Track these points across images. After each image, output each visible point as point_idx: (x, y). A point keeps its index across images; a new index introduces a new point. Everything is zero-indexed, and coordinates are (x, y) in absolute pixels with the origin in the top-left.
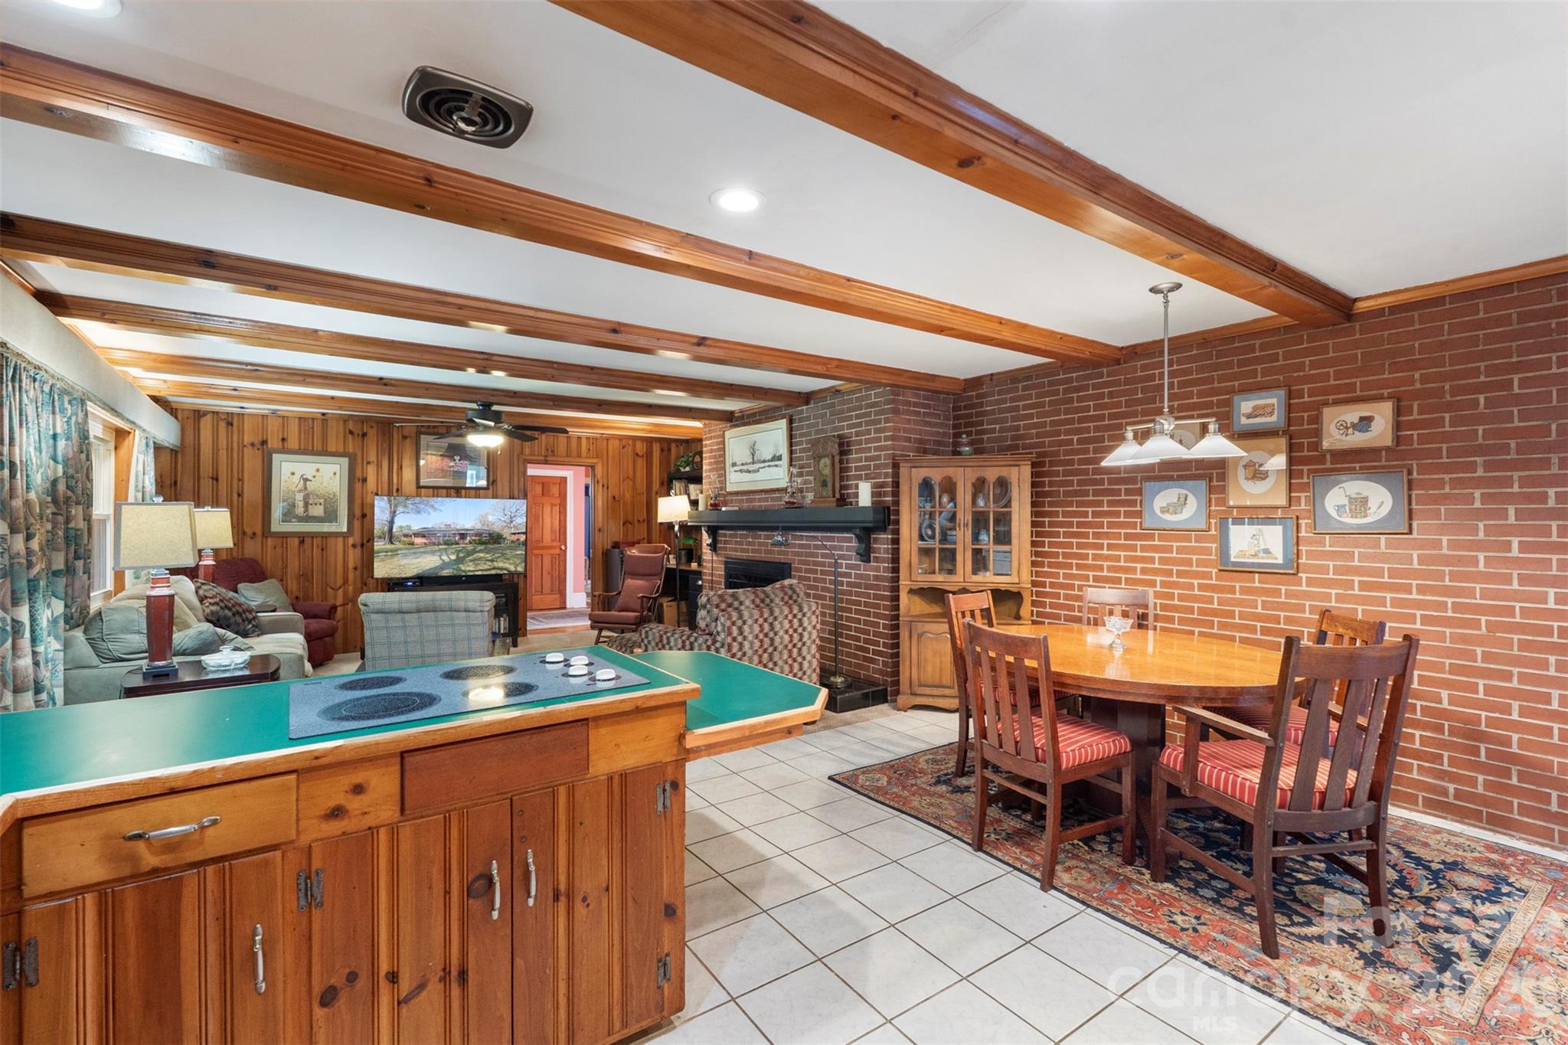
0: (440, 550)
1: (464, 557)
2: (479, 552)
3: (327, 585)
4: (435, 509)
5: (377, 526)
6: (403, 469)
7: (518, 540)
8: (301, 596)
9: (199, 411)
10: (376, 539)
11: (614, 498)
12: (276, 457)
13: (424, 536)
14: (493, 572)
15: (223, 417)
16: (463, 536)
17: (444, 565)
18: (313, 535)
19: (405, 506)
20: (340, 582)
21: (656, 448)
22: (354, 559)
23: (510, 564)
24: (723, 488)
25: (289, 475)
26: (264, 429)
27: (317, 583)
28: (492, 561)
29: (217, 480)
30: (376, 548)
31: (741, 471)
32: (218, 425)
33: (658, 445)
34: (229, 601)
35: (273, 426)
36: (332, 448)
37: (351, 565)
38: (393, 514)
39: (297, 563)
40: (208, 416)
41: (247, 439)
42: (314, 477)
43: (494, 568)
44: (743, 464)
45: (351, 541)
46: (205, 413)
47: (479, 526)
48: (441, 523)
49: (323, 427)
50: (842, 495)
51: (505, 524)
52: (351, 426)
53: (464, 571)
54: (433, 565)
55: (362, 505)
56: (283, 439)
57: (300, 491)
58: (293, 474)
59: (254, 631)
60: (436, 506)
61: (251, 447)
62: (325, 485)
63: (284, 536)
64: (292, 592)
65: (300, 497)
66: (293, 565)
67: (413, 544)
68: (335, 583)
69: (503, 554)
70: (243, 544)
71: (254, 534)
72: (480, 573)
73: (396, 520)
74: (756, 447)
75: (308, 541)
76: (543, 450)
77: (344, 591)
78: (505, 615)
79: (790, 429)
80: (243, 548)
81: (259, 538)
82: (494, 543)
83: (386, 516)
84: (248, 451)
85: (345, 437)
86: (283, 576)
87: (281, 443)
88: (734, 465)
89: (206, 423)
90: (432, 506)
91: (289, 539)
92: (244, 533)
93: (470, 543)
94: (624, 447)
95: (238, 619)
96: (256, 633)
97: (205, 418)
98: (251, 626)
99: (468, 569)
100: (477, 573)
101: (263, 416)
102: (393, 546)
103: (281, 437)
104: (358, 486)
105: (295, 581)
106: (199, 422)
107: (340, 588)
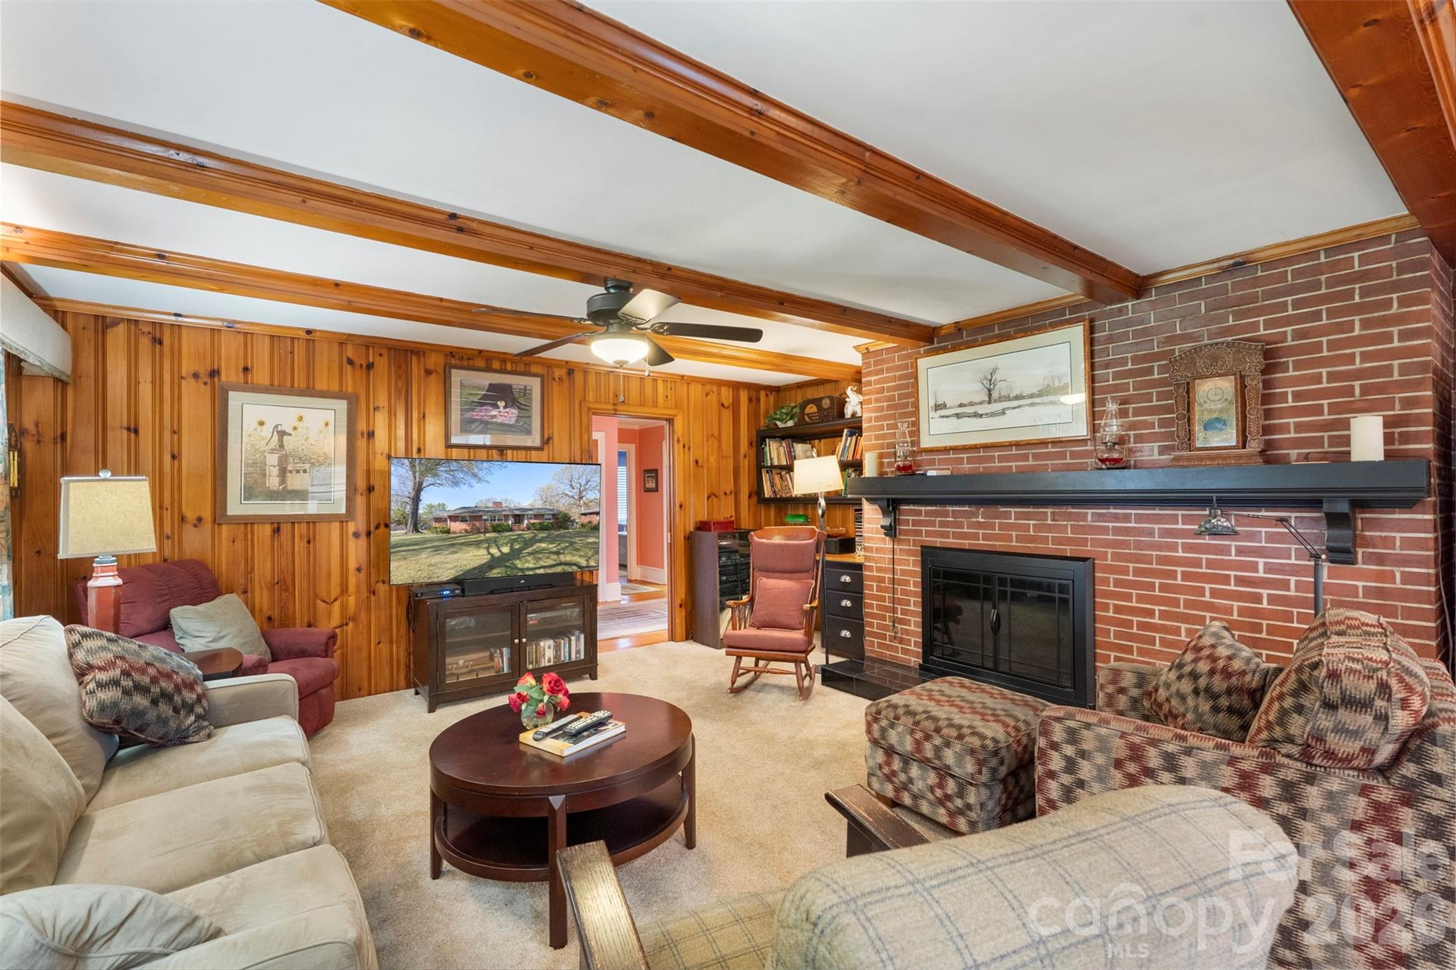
0: (487, 541)
1: (520, 550)
2: (541, 540)
3: (316, 596)
4: (480, 480)
5: (394, 506)
6: (427, 420)
7: (590, 522)
8: (276, 615)
9: (104, 318)
10: (392, 525)
11: (697, 462)
12: (235, 398)
13: (463, 520)
14: (559, 569)
15: (146, 329)
16: (518, 518)
17: (493, 563)
18: (294, 521)
19: (435, 475)
20: (335, 591)
21: (744, 396)
22: (357, 557)
23: (581, 556)
24: (915, 443)
25: (255, 425)
26: (215, 349)
27: (301, 595)
28: (557, 553)
29: (136, 431)
30: (394, 539)
31: (958, 416)
32: (137, 342)
33: (746, 392)
34: (142, 671)
35: (230, 350)
36: (321, 385)
37: (352, 565)
38: (419, 489)
39: (269, 565)
40: (121, 325)
41: (187, 367)
42: (295, 429)
43: (561, 564)
44: (961, 405)
45: (351, 527)
46: (116, 322)
47: (539, 504)
48: (488, 500)
49: (308, 351)
50: (1269, 445)
51: (572, 501)
52: (350, 352)
53: (522, 570)
54: (477, 563)
55: (368, 472)
56: (246, 369)
57: (272, 451)
58: (262, 423)
59: (200, 729)
60: (481, 474)
61: (193, 380)
62: (311, 441)
63: (248, 523)
64: (261, 610)
65: (273, 459)
66: (264, 568)
67: (448, 532)
68: (329, 592)
69: (572, 544)
70: (180, 536)
71: (200, 519)
72: (542, 571)
73: (423, 495)
74: (998, 376)
75: (285, 529)
76: (611, 397)
77: (342, 604)
78: (577, 633)
79: (1091, 342)
80: (180, 542)
81: (207, 526)
82: (560, 527)
83: (409, 489)
84: (188, 387)
85: (341, 367)
86: (246, 586)
87: (241, 375)
88: (938, 407)
89: (117, 337)
90: (475, 475)
91: (256, 526)
92: (183, 519)
93: (529, 529)
94: (707, 395)
95: (165, 709)
96: (203, 733)
97: (115, 329)
98: (192, 718)
99: (527, 565)
100: (538, 571)
101: (213, 330)
102: (418, 536)
103: (241, 366)
104: (361, 443)
105: (266, 593)
106: (104, 335)
107: (336, 600)
